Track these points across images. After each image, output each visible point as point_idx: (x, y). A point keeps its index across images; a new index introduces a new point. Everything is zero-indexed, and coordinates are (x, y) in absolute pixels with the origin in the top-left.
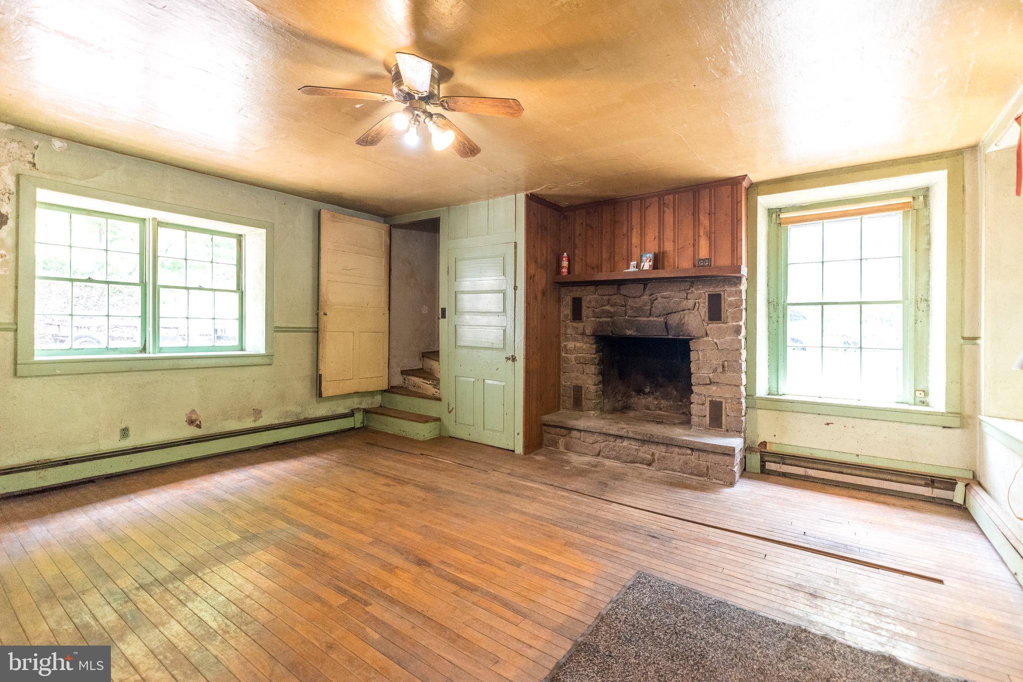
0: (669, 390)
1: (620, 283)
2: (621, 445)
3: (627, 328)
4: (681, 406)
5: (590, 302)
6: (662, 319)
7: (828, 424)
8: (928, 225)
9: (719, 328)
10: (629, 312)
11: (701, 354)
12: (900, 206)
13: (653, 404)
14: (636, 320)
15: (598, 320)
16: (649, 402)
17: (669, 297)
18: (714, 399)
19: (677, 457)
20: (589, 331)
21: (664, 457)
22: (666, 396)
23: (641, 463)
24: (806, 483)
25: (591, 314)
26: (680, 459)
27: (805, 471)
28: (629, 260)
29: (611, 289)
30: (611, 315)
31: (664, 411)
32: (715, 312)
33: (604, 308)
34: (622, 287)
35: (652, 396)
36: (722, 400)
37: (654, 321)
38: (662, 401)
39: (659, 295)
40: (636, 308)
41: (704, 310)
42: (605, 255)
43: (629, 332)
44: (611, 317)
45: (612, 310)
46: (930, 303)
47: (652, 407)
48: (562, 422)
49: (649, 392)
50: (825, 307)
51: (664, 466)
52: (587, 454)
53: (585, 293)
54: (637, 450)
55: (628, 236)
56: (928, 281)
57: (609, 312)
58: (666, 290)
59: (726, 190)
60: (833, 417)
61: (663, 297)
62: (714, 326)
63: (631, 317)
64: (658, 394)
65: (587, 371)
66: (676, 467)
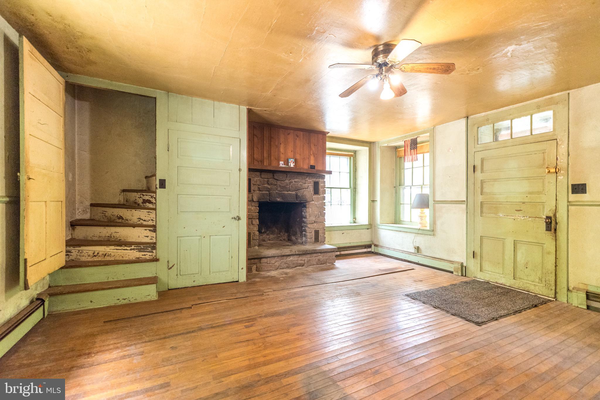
0: (274, 229)
1: (273, 172)
2: (289, 260)
3: (277, 197)
4: (279, 236)
5: (257, 182)
6: (294, 193)
7: (343, 233)
8: (356, 163)
9: (318, 197)
10: (279, 189)
11: (310, 209)
12: (350, 155)
13: (267, 238)
14: (282, 193)
15: (261, 192)
16: (264, 237)
17: (297, 181)
18: (316, 230)
19: (314, 258)
20: (255, 199)
21: (310, 260)
22: (273, 233)
23: (300, 266)
24: (341, 257)
25: (256, 189)
26: (316, 259)
27: (340, 253)
28: (278, 160)
29: (270, 175)
30: (269, 190)
31: (271, 241)
32: (316, 191)
33: (264, 185)
34: (275, 175)
35: (266, 234)
36: (319, 229)
37: (291, 193)
38: (271, 236)
39: (293, 181)
40: (282, 186)
41: (311, 189)
42: (265, 155)
43: (278, 200)
44: (268, 191)
45: (269, 187)
46: (356, 189)
47: (266, 240)
48: (257, 255)
49: (264, 232)
50: (332, 189)
51: (310, 264)
52: (271, 270)
53: (253, 176)
54: (297, 260)
55: (278, 147)
56: (356, 182)
57: (267, 188)
58: (297, 178)
59: (320, 136)
60: (344, 231)
61: (295, 182)
62: (316, 196)
63: (279, 191)
64: (268, 232)
65: (254, 223)
66: (315, 263)
